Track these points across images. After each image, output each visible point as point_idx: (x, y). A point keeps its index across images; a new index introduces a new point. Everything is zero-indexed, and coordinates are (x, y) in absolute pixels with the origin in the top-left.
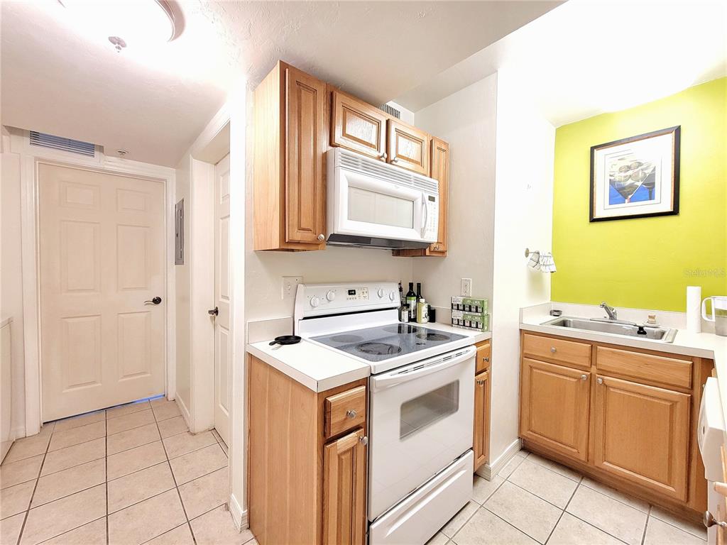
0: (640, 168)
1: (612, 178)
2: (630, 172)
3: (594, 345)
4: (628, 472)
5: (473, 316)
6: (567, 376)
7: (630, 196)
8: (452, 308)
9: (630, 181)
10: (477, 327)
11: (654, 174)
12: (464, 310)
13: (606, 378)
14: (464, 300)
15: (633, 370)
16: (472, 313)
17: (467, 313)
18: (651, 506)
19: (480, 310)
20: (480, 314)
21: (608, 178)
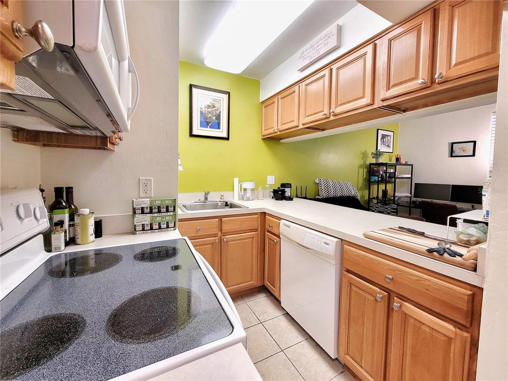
0: (214, 109)
1: (202, 110)
2: (210, 110)
3: (220, 218)
4: (236, 286)
5: (162, 217)
6: (205, 245)
7: (210, 124)
8: (135, 213)
9: (210, 115)
10: (168, 227)
11: (220, 115)
12: (151, 212)
13: (227, 237)
14: (152, 202)
15: (238, 227)
16: (163, 214)
17: (156, 215)
18: (242, 297)
19: (171, 209)
20: (172, 213)
21: (199, 110)
